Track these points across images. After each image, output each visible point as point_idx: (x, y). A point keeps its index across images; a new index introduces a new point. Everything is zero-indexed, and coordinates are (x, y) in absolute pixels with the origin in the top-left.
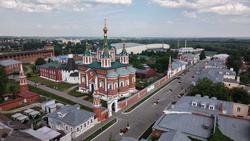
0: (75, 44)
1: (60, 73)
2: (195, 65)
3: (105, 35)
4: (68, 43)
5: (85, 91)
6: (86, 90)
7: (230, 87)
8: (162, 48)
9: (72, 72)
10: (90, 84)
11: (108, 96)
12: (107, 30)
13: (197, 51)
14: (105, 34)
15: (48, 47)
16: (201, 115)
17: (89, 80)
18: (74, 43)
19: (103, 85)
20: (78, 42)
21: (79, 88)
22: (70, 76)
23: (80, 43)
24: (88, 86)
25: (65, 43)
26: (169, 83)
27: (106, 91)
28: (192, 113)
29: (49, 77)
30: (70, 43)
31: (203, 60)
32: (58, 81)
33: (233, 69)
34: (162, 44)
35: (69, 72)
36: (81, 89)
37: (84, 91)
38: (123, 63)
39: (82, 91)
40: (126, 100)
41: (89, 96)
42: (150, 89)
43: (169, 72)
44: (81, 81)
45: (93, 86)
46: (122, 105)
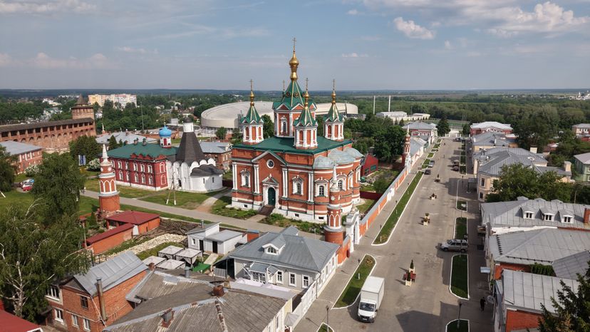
0: (124, 105)
1: (162, 170)
3: (292, 75)
4: (105, 104)
5: (250, 206)
6: (252, 203)
8: (345, 114)
9: (195, 165)
10: (264, 189)
11: (316, 212)
12: (297, 64)
13: (415, 118)
14: (294, 73)
15: (78, 111)
16: (579, 229)
17: (262, 178)
18: (120, 105)
19: (302, 189)
20: (130, 102)
21: (233, 199)
22: (192, 175)
23: (136, 103)
24: (259, 192)
25: (96, 104)
27: (312, 201)
28: (558, 227)
29: (131, 181)
30: (108, 104)
31: (446, 136)
32: (158, 189)
33: (536, 149)
34: (344, 104)
35: (190, 165)
36: (239, 201)
37: (246, 206)
38: (334, 138)
39: (242, 206)
40: (366, 219)
41: (268, 216)
42: (390, 195)
43: (408, 159)
44: (240, 182)
45: (272, 192)
46: (362, 228)
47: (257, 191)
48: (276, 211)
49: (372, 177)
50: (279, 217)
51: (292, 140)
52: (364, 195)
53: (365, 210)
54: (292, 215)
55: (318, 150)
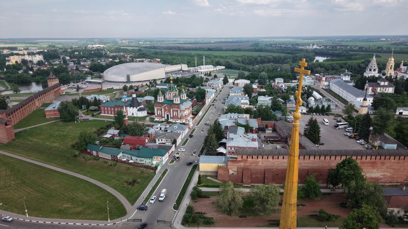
0: (35, 62)
2: (221, 91)
4: (22, 62)
6: (162, 119)
7: (244, 108)
8: (181, 70)
9: (138, 108)
10: (165, 115)
13: (218, 69)
16: (232, 119)
17: (164, 112)
18: (33, 62)
19: (177, 114)
21: (156, 118)
22: (138, 111)
23: (43, 60)
25: (16, 62)
26: (208, 109)
27: (179, 117)
30: (24, 62)
31: (227, 85)
33: (247, 95)
34: (180, 65)
37: (160, 120)
39: (158, 120)
40: (194, 121)
41: (167, 122)
42: (200, 114)
43: (207, 101)
44: (157, 113)
45: (168, 115)
46: (193, 123)
47: (163, 115)
48: (169, 121)
49: (195, 108)
50: (170, 122)
51: (173, 101)
52: (193, 114)
53: (193, 118)
54: (174, 121)
55: (180, 104)
